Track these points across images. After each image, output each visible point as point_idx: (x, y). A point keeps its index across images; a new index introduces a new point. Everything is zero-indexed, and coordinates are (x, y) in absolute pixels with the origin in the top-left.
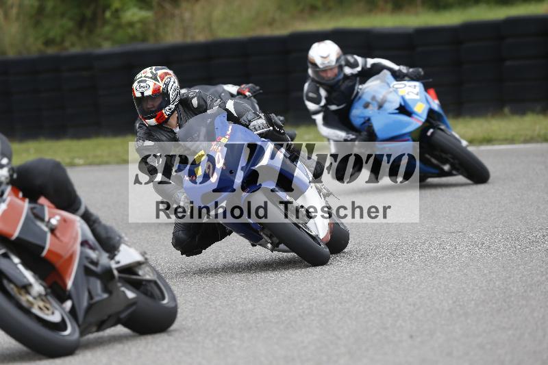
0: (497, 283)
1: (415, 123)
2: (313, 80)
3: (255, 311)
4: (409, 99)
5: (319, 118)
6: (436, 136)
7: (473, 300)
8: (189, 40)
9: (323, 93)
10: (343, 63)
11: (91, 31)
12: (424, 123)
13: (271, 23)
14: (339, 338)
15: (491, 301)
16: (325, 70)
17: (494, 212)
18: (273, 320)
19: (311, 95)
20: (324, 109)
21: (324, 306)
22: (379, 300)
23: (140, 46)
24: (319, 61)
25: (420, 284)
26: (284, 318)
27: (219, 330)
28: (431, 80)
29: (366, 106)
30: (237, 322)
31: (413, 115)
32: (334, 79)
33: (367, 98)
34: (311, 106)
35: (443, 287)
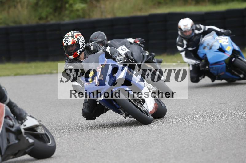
0: (242, 126)
1: (226, 56)
2: (181, 37)
3: (133, 138)
4: (224, 45)
5: (183, 54)
6: (236, 61)
7: (230, 134)
8: (103, 17)
9: (185, 42)
10: (194, 28)
11: (60, 14)
12: (230, 56)
13: (141, 10)
14: (170, 151)
15: (239, 134)
16: (186, 32)
17: (240, 94)
18: (141, 143)
19: (179, 43)
20: (185, 50)
21: (163, 136)
22: (188, 133)
23: (82, 20)
24: (183, 28)
25: (207, 127)
26: (146, 142)
27: (117, 147)
28: (234, 36)
29: (204, 48)
30: (124, 144)
31: (226, 52)
32: (190, 36)
33: (205, 44)
34: (180, 48)
35: (217, 128)
